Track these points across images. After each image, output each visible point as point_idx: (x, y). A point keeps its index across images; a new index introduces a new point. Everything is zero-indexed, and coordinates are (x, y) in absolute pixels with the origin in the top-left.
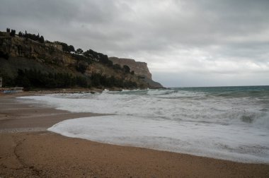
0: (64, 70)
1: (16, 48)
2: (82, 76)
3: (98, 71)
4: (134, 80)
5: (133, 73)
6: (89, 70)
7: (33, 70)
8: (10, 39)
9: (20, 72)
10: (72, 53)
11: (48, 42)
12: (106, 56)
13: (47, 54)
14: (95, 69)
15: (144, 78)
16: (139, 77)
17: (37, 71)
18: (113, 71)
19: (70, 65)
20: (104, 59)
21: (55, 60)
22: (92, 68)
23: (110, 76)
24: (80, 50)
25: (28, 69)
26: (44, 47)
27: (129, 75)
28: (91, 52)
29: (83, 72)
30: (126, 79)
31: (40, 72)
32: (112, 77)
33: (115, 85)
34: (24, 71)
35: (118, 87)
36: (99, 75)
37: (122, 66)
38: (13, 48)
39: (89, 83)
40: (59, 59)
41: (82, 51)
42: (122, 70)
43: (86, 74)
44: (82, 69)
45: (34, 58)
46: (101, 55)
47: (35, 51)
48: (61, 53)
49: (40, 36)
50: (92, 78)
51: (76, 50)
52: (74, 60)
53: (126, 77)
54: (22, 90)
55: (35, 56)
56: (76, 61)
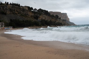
0: (29, 19)
1: (9, 10)
2: (37, 21)
3: (44, 18)
4: (61, 22)
5: (60, 18)
6: (40, 18)
7: (16, 19)
8: (6, 6)
9: (11, 20)
10: (32, 10)
11: (22, 6)
12: (47, 11)
13: (22, 12)
14: (43, 17)
15: (65, 20)
16: (63, 20)
17: (18, 19)
18: (51, 18)
19: (32, 16)
20: (46, 12)
21: (25, 14)
22: (41, 17)
23: (49, 21)
25: (14, 19)
26: (20, 9)
27: (58, 20)
28: (40, 9)
29: (37, 19)
30: (57, 21)
31: (19, 20)
32: (51, 21)
33: (52, 25)
34: (12, 20)
35: (53, 25)
36: (44, 20)
37: (55, 15)
38: (8, 10)
40: (27, 14)
41: (36, 10)
42: (55, 17)
43: (39, 20)
44: (37, 18)
45: (16, 14)
46: (45, 11)
47: (16, 11)
48: (27, 11)
49: (18, 4)
50: (41, 22)
51: (34, 9)
52: (33, 14)
53: (57, 20)
54: (12, 28)
55: (17, 13)
56: (34, 14)
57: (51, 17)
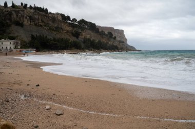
0: (63, 36)
1: (28, 18)
2: (77, 40)
3: (88, 37)
4: (116, 44)
5: (115, 38)
6: (82, 35)
7: (42, 35)
8: (23, 11)
9: (33, 37)
10: (69, 21)
11: (50, 13)
12: (95, 24)
13: (50, 23)
14: (87, 34)
16: (120, 42)
17: (45, 36)
19: (68, 32)
20: (92, 26)
21: (57, 28)
22: (84, 34)
23: (97, 41)
24: (74, 20)
25: (38, 35)
26: (48, 17)
27: (112, 40)
28: (83, 21)
29: (77, 37)
30: (109, 43)
31: (46, 37)
32: (99, 41)
33: (102, 48)
34: (35, 36)
35: (104, 49)
36: (89, 40)
37: (106, 33)
38: (26, 18)
39: (83, 46)
40: (60, 26)
41: (76, 20)
42: (107, 36)
43: (79, 39)
44: (77, 35)
45: (41, 26)
46: (90, 23)
47: (42, 20)
48: (61, 22)
49: (45, 9)
50: (84, 42)
51: (71, 19)
52: (70, 28)
53: (110, 41)
54: (35, 50)
55: (42, 24)
56: (72, 28)
57: (100, 34)
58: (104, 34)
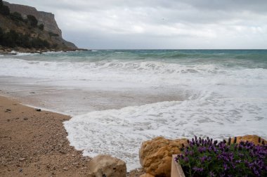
4: (44, 37)
5: (42, 27)
15: (57, 35)
16: (51, 34)
18: (11, 23)
27: (37, 30)
30: (32, 35)
32: (12, 32)
33: (19, 45)
42: (26, 22)
53: (32, 32)
57: (13, 19)
58: (21, 19)
